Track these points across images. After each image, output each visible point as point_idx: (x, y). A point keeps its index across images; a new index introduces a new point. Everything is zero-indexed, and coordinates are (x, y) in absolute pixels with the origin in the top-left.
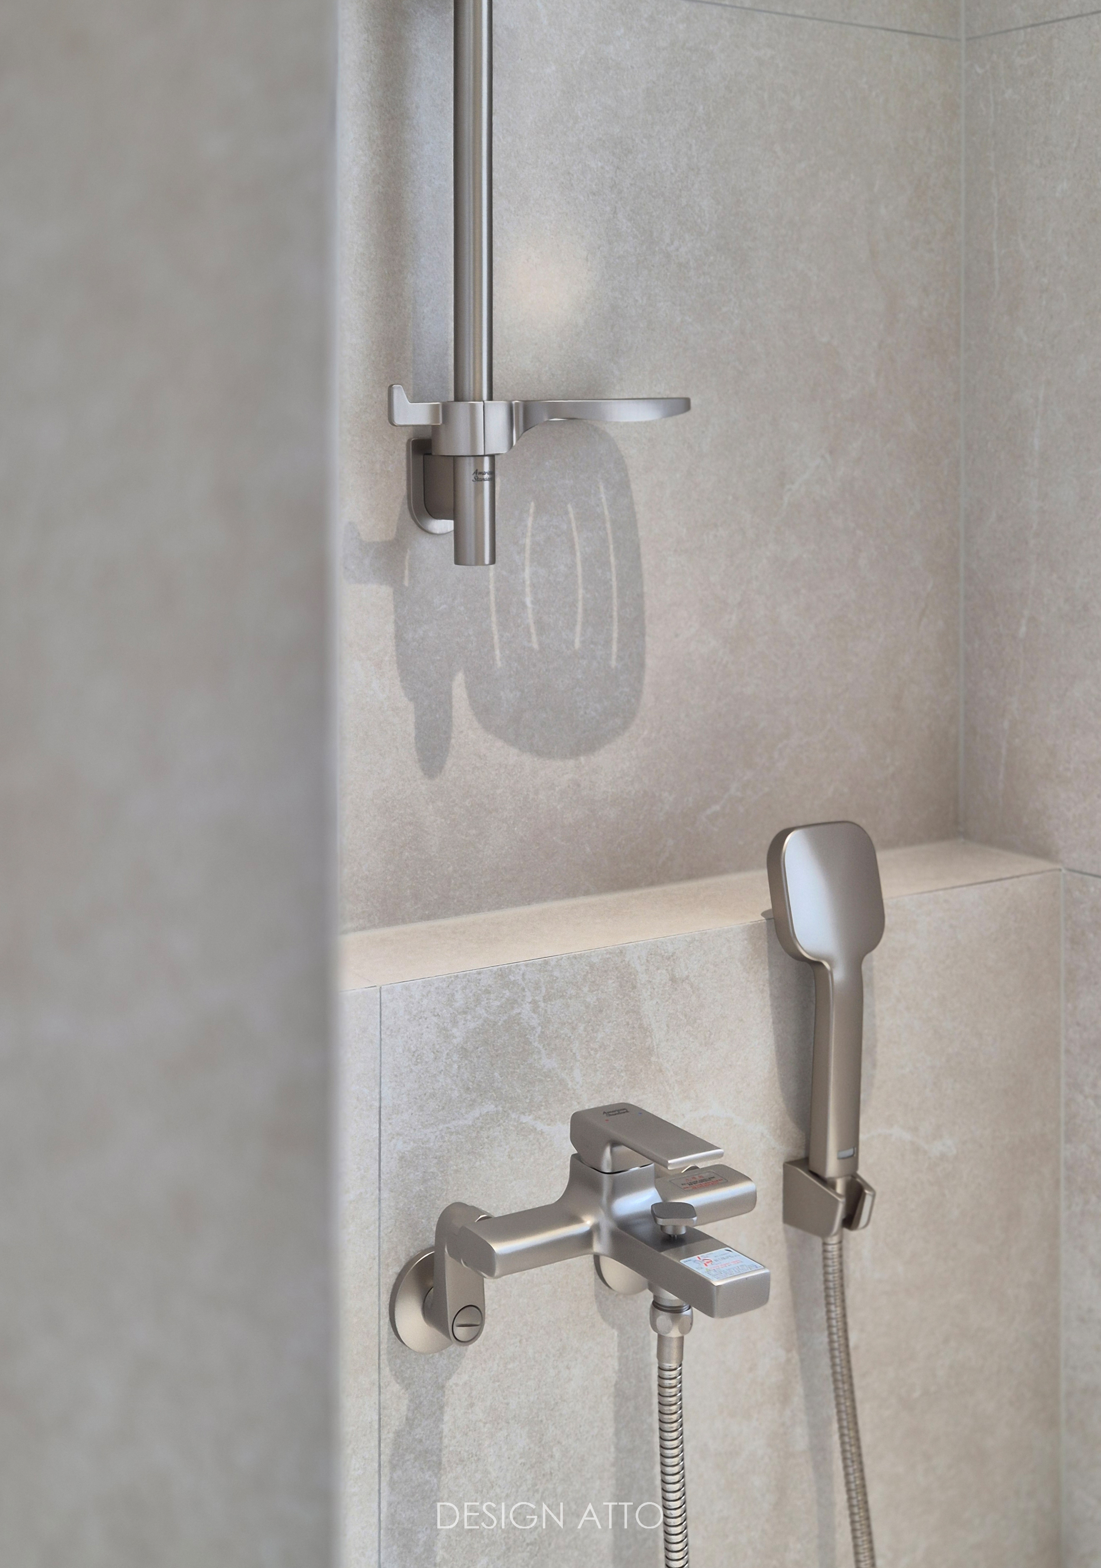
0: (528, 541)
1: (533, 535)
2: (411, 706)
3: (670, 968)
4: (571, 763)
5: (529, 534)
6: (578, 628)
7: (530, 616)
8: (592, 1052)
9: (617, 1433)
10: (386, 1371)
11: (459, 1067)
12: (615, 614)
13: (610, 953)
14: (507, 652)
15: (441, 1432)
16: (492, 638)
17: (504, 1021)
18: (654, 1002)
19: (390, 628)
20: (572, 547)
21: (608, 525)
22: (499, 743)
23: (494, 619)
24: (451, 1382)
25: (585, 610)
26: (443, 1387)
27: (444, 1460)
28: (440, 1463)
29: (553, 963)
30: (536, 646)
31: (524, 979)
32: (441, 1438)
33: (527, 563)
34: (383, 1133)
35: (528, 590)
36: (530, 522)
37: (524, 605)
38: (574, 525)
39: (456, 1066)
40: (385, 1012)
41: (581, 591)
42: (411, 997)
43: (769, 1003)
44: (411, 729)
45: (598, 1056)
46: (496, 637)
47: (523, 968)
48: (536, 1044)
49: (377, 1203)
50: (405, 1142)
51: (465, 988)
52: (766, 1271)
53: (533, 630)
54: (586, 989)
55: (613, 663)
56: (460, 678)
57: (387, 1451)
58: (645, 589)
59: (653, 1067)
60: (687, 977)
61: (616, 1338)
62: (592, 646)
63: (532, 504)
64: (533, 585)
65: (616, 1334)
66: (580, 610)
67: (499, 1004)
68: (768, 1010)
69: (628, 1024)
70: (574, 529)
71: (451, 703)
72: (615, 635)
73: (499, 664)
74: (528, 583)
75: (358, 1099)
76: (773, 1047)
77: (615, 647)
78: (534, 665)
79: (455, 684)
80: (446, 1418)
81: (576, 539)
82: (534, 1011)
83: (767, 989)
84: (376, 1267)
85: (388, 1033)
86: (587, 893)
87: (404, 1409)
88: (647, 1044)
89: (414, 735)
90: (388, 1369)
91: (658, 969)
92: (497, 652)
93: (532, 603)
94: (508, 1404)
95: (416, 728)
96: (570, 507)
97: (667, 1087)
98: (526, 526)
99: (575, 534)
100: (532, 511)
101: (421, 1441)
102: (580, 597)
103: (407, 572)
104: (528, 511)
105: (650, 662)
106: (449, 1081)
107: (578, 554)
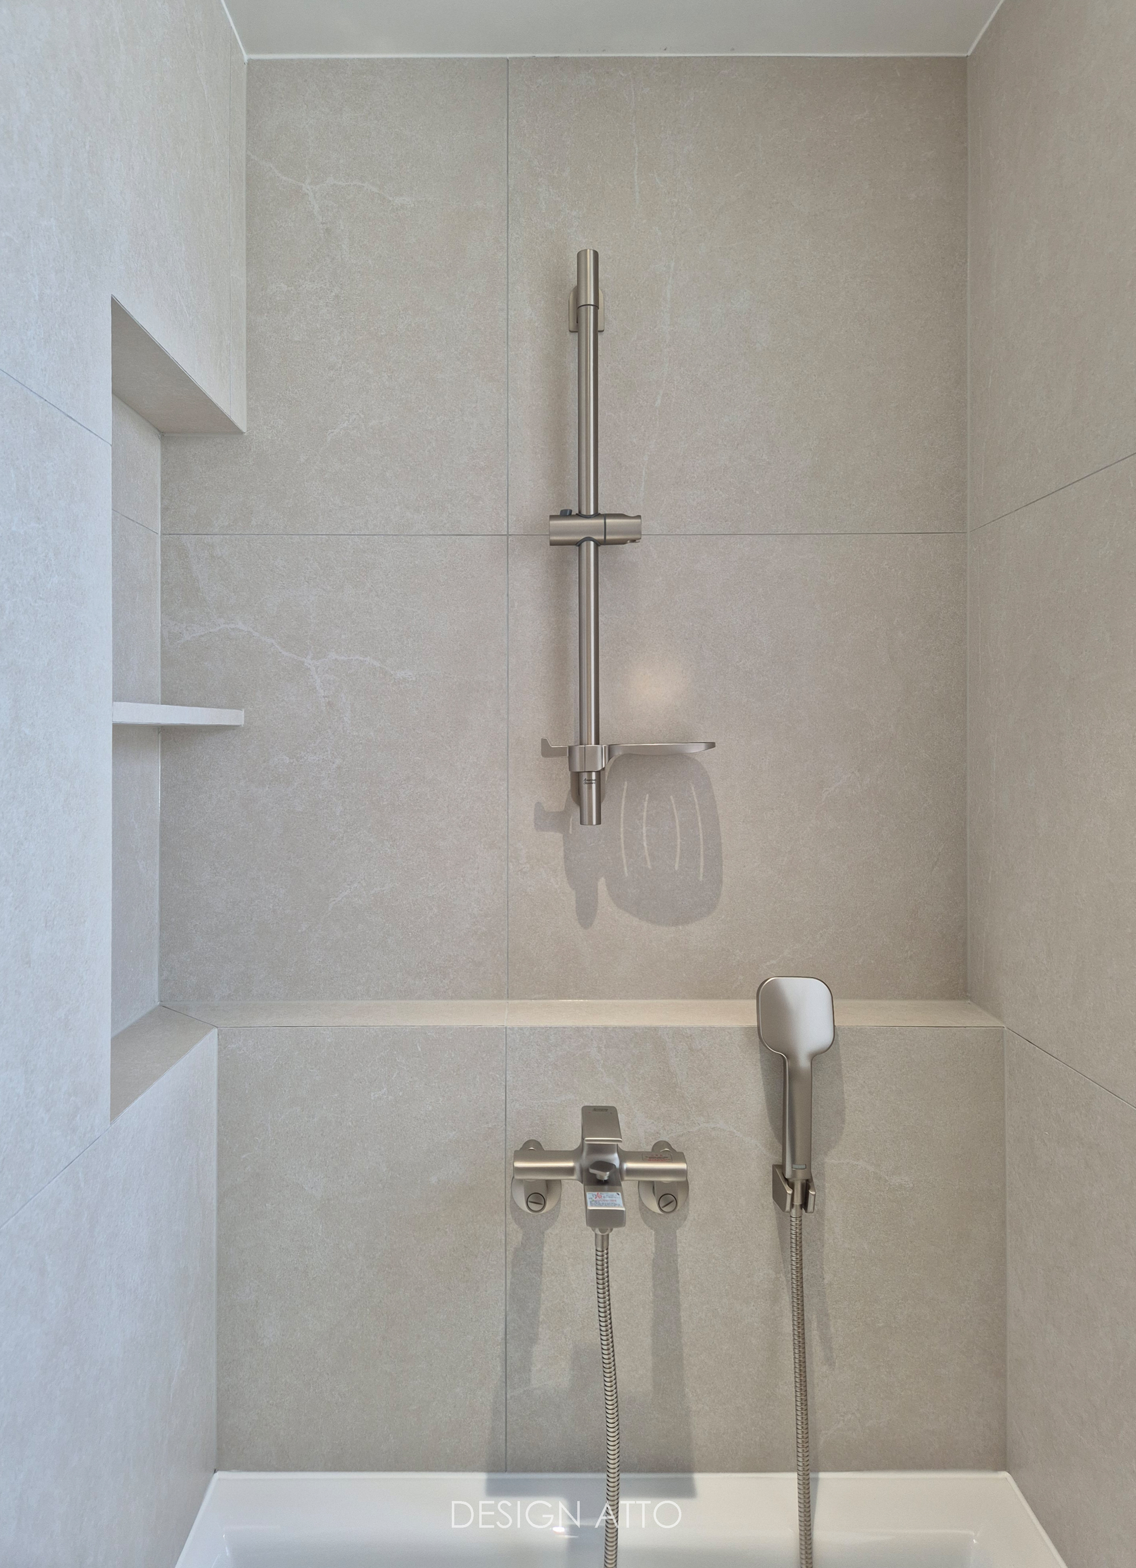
0: (645, 814)
1: (647, 811)
2: (574, 892)
3: (689, 1043)
4: (673, 928)
5: (645, 810)
6: (677, 860)
7: (646, 851)
8: (637, 1080)
9: (654, 1286)
10: (509, 1216)
11: (552, 1073)
12: (702, 853)
13: (648, 1029)
14: (632, 869)
15: (543, 1255)
16: (623, 861)
17: (580, 1054)
18: (678, 1059)
19: (561, 854)
20: (674, 817)
21: (697, 807)
22: (627, 915)
23: (623, 852)
24: (548, 1231)
25: (682, 850)
26: (543, 1233)
27: (544, 1270)
28: (541, 1271)
29: (610, 1029)
30: (650, 867)
31: (592, 1035)
32: (542, 1259)
33: (644, 825)
34: (507, 1098)
35: (644, 838)
36: (646, 804)
37: (643, 846)
38: (674, 806)
39: (550, 1072)
40: (509, 1039)
41: (679, 840)
42: (524, 1034)
43: (761, 1072)
44: (573, 903)
45: (640, 1082)
46: (625, 861)
47: (592, 1029)
48: (600, 1069)
49: (504, 1132)
50: (520, 1105)
51: (555, 1034)
52: (624, 1209)
53: (648, 859)
54: (632, 1046)
55: (701, 878)
56: (602, 880)
57: (510, 1258)
58: (723, 841)
59: (678, 1094)
60: (701, 1049)
61: (653, 1235)
62: (686, 869)
63: (647, 795)
64: (647, 836)
65: (653, 1233)
66: (678, 850)
67: (576, 1045)
68: (760, 1076)
69: (660, 1068)
70: (675, 809)
71: (597, 892)
72: (702, 864)
73: (627, 875)
74: (645, 835)
75: (493, 1079)
76: (764, 1098)
77: (702, 870)
78: (649, 877)
79: (599, 883)
80: (545, 1249)
81: (676, 814)
82: (599, 1052)
83: (759, 1064)
84: (504, 1163)
85: (510, 1049)
86: (684, 998)
87: (520, 1238)
88: (673, 1081)
89: (575, 906)
90: (510, 1216)
91: (680, 1042)
92: (626, 869)
93: (647, 844)
94: (583, 1252)
95: (577, 903)
96: (671, 797)
97: (687, 1107)
98: (643, 806)
99: (675, 811)
100: (647, 799)
101: (530, 1257)
102: (679, 843)
103: (571, 827)
104: (645, 799)
105: (725, 880)
106: (546, 1079)
107: (677, 821)
